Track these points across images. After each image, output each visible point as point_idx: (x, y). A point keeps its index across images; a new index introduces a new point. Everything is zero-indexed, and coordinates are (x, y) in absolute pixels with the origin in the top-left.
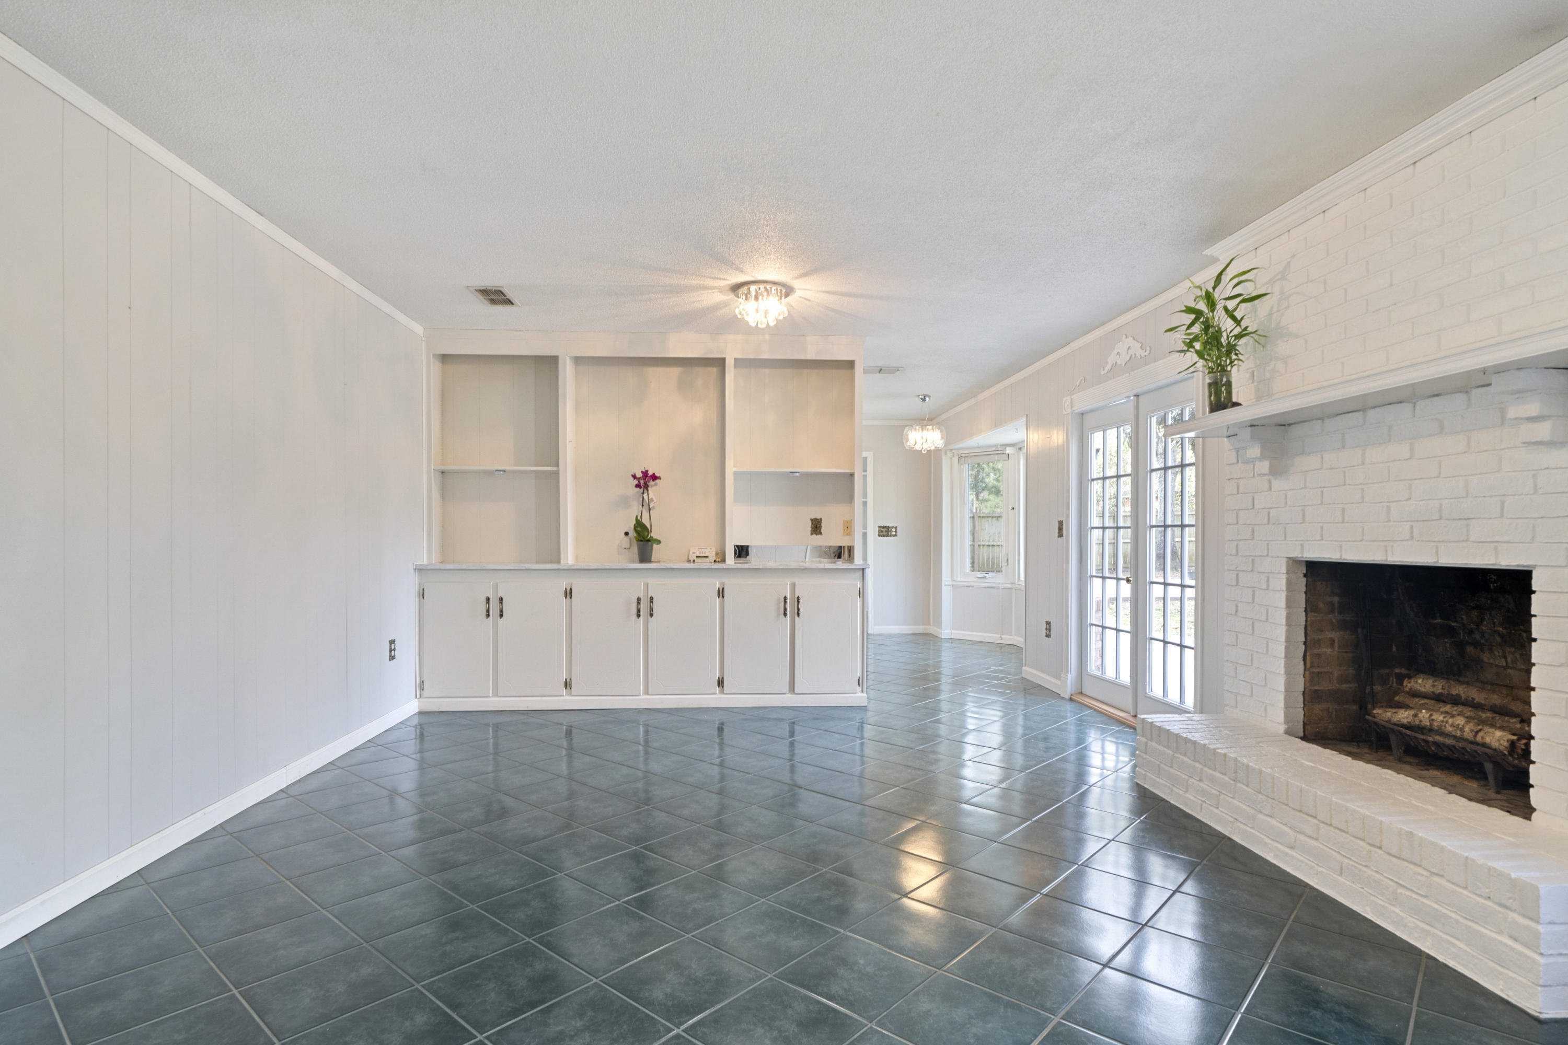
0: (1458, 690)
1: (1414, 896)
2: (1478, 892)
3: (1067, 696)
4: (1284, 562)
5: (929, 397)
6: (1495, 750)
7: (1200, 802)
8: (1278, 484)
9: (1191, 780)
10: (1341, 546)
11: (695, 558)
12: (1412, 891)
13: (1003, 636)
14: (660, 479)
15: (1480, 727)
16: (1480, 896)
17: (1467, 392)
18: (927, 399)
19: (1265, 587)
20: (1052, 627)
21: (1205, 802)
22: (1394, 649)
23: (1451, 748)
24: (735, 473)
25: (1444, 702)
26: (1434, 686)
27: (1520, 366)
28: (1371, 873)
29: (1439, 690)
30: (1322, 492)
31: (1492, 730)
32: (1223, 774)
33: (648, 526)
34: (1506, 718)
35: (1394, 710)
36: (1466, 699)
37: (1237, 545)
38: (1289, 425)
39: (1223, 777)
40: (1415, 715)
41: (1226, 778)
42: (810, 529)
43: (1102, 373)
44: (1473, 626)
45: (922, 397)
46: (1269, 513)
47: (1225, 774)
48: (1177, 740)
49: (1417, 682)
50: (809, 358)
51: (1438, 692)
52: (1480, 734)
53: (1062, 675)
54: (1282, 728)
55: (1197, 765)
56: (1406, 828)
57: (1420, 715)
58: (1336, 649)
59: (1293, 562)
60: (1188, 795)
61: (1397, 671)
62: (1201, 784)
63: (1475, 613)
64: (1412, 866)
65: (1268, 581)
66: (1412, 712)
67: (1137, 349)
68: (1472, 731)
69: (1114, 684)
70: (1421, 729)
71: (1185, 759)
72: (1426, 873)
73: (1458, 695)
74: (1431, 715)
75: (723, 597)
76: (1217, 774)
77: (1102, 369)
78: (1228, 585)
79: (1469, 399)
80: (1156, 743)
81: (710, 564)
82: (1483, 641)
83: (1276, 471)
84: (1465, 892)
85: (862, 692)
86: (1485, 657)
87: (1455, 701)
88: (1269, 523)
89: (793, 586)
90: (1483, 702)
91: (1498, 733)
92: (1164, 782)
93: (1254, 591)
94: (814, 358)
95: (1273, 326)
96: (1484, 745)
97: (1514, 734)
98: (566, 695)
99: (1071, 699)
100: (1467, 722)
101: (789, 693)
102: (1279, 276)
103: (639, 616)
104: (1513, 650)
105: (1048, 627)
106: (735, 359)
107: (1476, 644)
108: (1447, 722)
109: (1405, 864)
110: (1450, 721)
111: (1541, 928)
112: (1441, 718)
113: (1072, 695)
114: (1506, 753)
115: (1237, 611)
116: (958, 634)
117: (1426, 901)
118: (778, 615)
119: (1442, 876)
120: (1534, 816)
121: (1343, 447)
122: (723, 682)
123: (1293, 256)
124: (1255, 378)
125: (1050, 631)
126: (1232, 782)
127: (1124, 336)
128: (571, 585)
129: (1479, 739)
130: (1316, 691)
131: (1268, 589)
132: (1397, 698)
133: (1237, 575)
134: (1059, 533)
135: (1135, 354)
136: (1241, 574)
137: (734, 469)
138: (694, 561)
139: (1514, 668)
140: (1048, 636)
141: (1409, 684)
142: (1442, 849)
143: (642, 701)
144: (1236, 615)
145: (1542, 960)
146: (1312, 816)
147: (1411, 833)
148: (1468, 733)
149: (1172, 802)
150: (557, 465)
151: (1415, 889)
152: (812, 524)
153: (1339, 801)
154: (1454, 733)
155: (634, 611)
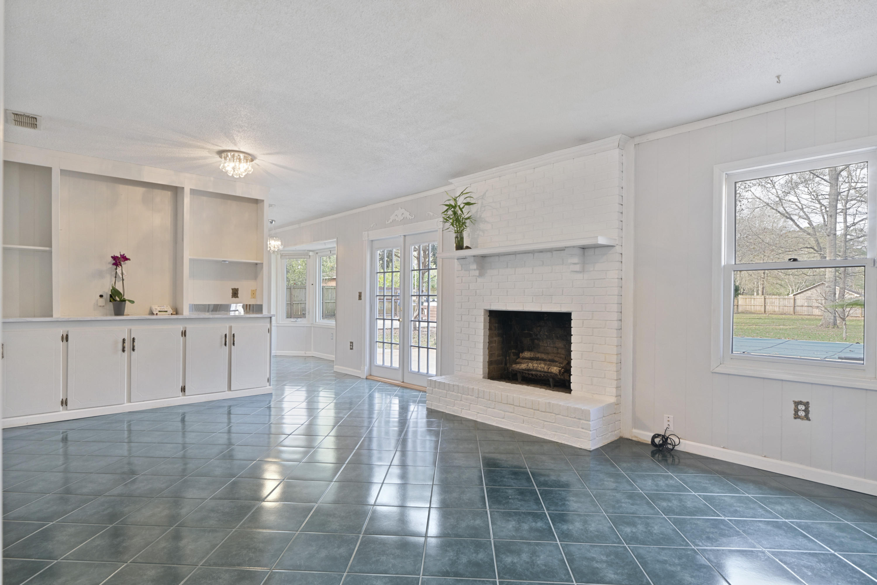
0: (539, 355)
1: (551, 424)
2: (572, 417)
3: (365, 378)
4: (483, 311)
5: (275, 221)
6: (554, 374)
7: (460, 409)
8: (479, 280)
9: (456, 401)
10: (506, 305)
11: (158, 312)
12: (550, 422)
13: (306, 352)
14: (130, 260)
15: (549, 367)
16: (572, 418)
17: (551, 252)
18: (274, 222)
19: (474, 321)
20: (354, 345)
21: (463, 409)
22: (512, 343)
23: (536, 375)
24: (191, 260)
25: (533, 360)
26: (530, 355)
27: (574, 247)
28: (535, 420)
29: (532, 356)
30: (499, 284)
31: (553, 367)
32: (472, 396)
33: (122, 293)
34: (555, 363)
35: (520, 365)
36: (541, 358)
37: (462, 304)
38: (485, 257)
39: (472, 397)
40: (528, 365)
41: (473, 397)
42: (231, 294)
43: (387, 223)
44: (538, 333)
45: (271, 221)
46: (476, 291)
47: (473, 396)
48: (449, 386)
49: (525, 354)
50: (237, 195)
51: (532, 357)
52: (550, 369)
53: (362, 367)
54: (482, 376)
55: (460, 394)
56: (548, 401)
57: (529, 365)
58: (497, 344)
59: (486, 310)
60: (454, 408)
61: (513, 351)
62: (461, 402)
63: (539, 328)
64: (549, 414)
65: (476, 319)
66: (526, 365)
67: (407, 214)
68: (547, 368)
69: (391, 368)
70: (529, 370)
71: (453, 393)
72: (555, 415)
73: (538, 357)
74: (533, 365)
75: (185, 336)
76: (469, 396)
77: (387, 221)
78: (457, 321)
79: (552, 255)
80: (438, 389)
81: (169, 316)
82: (540, 338)
83: (481, 275)
84: (567, 418)
85: (270, 385)
86: (541, 343)
87: (537, 359)
88: (476, 295)
89: (231, 328)
90: (546, 358)
91: (555, 368)
92: (442, 405)
93: (469, 323)
94: (241, 195)
95: (478, 216)
96: (551, 373)
97: (559, 368)
98: (63, 410)
99: (366, 378)
100: (545, 366)
101: (228, 391)
102: (481, 197)
103: (124, 351)
104: (550, 340)
105: (351, 345)
106: (191, 189)
107: (538, 339)
108: (538, 366)
109: (547, 413)
110: (540, 366)
111: (590, 423)
112: (536, 365)
113: (367, 376)
114: (558, 374)
115: (461, 331)
116: (279, 353)
117: (554, 424)
118: (221, 345)
119: (560, 414)
120: (572, 392)
121: (507, 267)
122: (184, 389)
123: (487, 191)
124: (470, 237)
125: (353, 346)
126: (476, 398)
127: (400, 208)
128: (68, 332)
129: (549, 370)
130: (491, 361)
131: (475, 321)
132: (517, 361)
133: (462, 316)
134: (359, 298)
135: (406, 217)
136: (463, 316)
137: (190, 257)
138: (157, 314)
139: (550, 347)
140: (351, 349)
141: (521, 355)
142: (560, 405)
143: (127, 407)
144: (461, 333)
145: (591, 433)
146: (512, 405)
147: (550, 402)
148: (546, 369)
149: (447, 412)
150: (50, 246)
151: (551, 421)
152: (233, 291)
153: (523, 397)
154: (541, 370)
155: (120, 347)
